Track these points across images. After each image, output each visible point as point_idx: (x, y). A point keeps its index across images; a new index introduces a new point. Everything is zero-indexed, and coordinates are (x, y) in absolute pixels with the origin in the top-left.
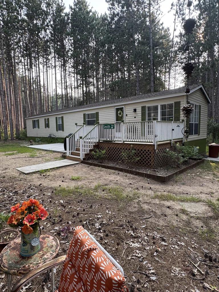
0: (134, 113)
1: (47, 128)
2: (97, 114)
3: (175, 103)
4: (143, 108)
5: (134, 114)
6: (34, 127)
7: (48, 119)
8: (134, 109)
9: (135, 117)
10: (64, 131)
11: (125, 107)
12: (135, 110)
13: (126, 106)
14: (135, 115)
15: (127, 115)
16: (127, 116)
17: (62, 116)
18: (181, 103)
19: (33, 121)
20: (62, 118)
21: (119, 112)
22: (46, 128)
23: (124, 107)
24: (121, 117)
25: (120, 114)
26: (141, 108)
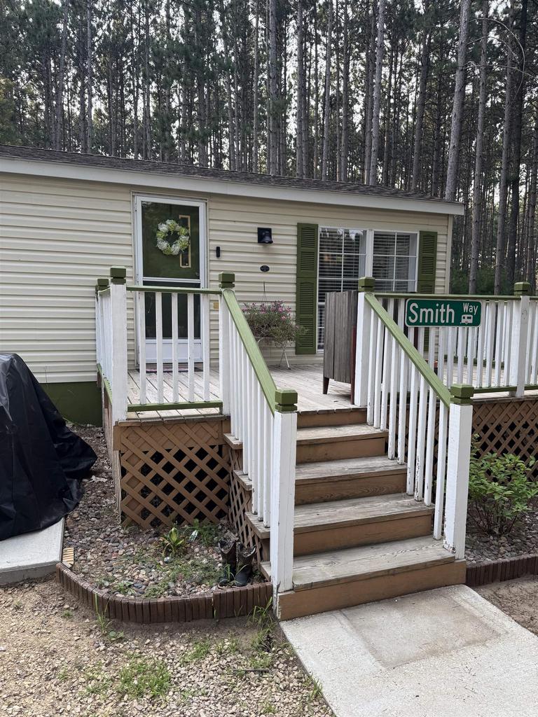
0: (257, 246)
3: (424, 235)
4: (306, 233)
5: (258, 254)
8: (259, 229)
9: (265, 269)
11: (208, 209)
12: (264, 236)
13: (212, 205)
14: (264, 259)
15: (218, 251)
16: (218, 256)
21: (162, 228)
23: (201, 205)
24: (178, 255)
25: (172, 237)
26: (296, 229)
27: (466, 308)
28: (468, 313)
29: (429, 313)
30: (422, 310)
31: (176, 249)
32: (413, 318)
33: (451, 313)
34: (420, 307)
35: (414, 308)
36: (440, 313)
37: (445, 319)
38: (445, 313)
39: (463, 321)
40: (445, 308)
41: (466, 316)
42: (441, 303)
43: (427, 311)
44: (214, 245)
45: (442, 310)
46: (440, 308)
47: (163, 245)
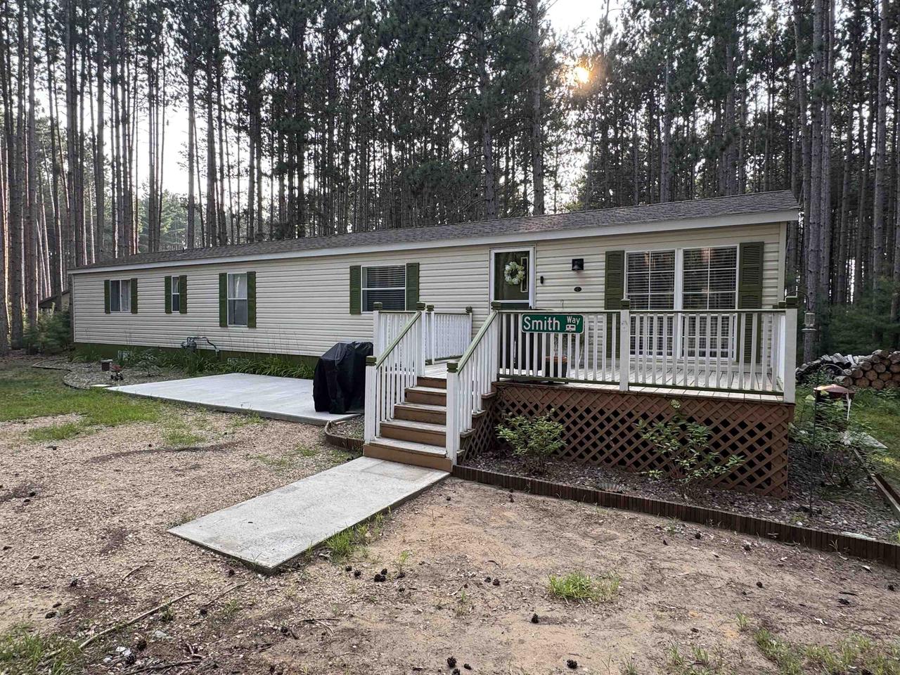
0: (572, 272)
1: (177, 313)
2: (414, 269)
3: (744, 247)
4: (614, 260)
5: (572, 279)
6: (111, 305)
7: (183, 280)
8: (574, 260)
9: (578, 290)
10: (255, 327)
11: (536, 252)
12: (578, 265)
13: (538, 248)
14: (577, 282)
15: (542, 279)
16: (542, 282)
17: (250, 270)
18: (768, 248)
19: (107, 282)
20: (251, 277)
21: (507, 268)
22: (168, 311)
23: (531, 249)
24: (519, 284)
25: (513, 273)
26: (604, 256)
27: (569, 320)
28: (572, 323)
29: (539, 323)
30: (533, 322)
31: (515, 281)
32: (527, 326)
33: (556, 324)
34: (532, 320)
35: (527, 320)
36: (547, 324)
37: (552, 327)
38: (552, 324)
39: (567, 329)
40: (552, 320)
41: (570, 326)
42: (548, 316)
43: (537, 322)
44: (539, 275)
45: (550, 321)
46: (547, 320)
47: (508, 278)
